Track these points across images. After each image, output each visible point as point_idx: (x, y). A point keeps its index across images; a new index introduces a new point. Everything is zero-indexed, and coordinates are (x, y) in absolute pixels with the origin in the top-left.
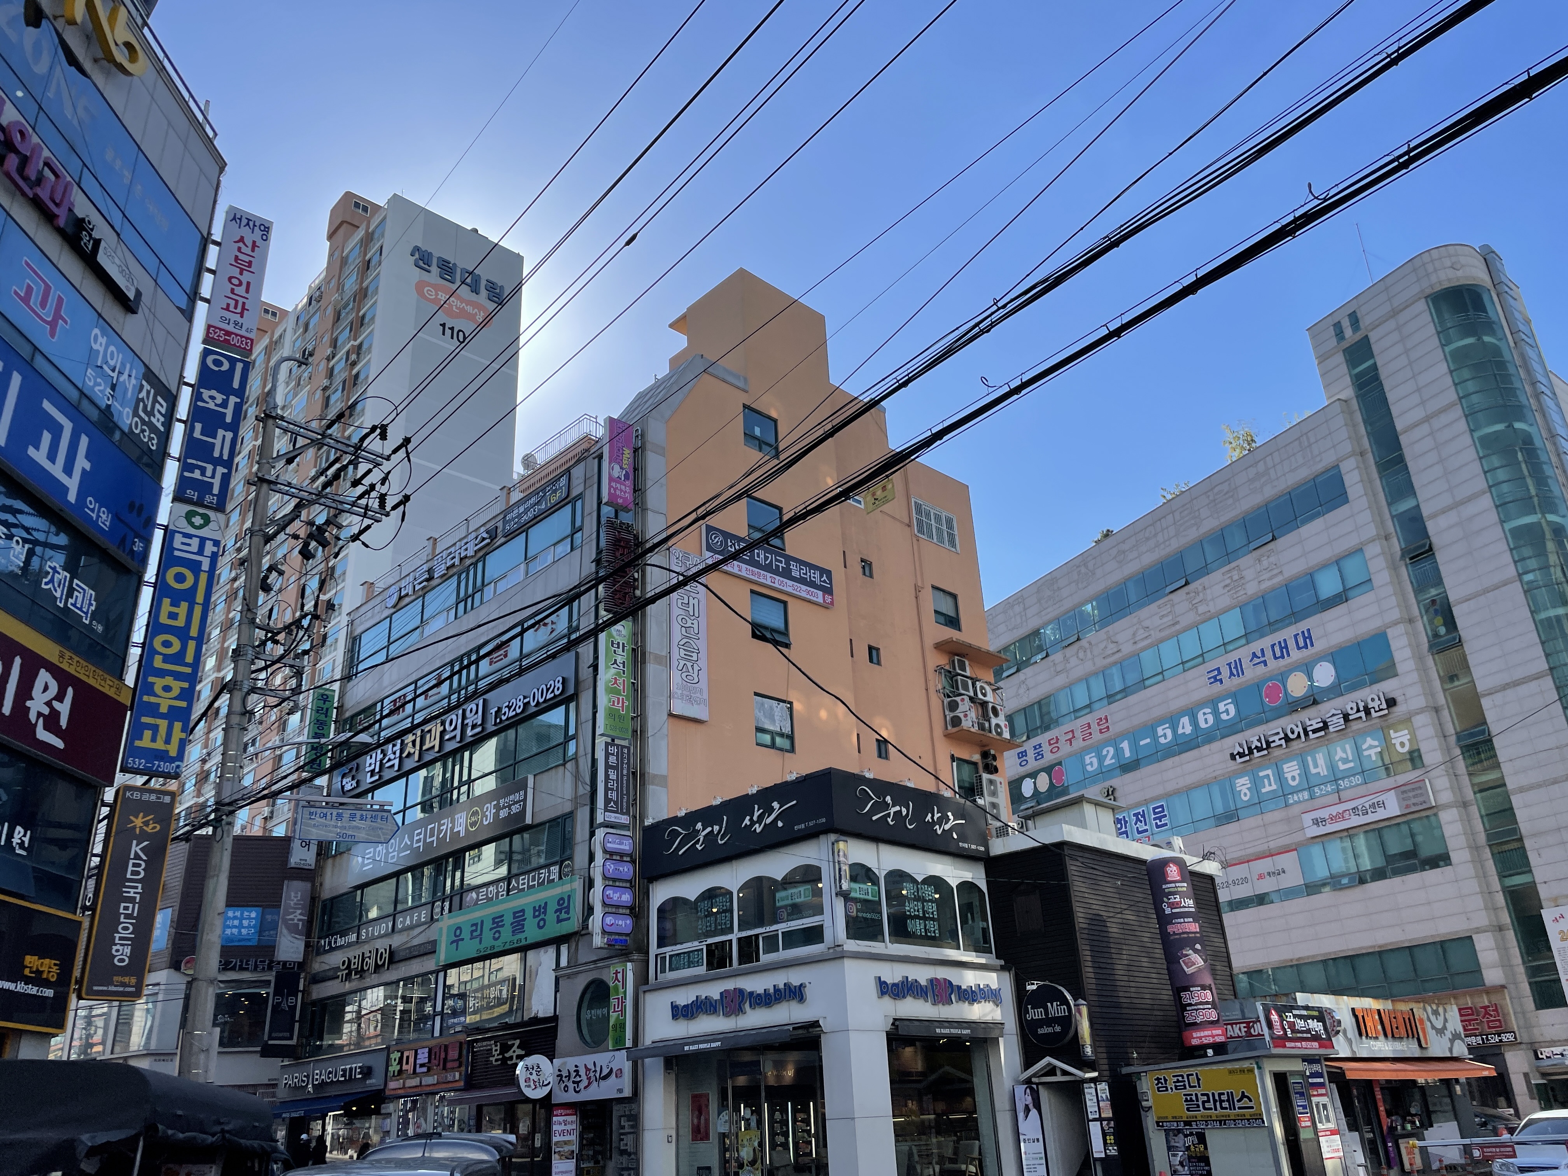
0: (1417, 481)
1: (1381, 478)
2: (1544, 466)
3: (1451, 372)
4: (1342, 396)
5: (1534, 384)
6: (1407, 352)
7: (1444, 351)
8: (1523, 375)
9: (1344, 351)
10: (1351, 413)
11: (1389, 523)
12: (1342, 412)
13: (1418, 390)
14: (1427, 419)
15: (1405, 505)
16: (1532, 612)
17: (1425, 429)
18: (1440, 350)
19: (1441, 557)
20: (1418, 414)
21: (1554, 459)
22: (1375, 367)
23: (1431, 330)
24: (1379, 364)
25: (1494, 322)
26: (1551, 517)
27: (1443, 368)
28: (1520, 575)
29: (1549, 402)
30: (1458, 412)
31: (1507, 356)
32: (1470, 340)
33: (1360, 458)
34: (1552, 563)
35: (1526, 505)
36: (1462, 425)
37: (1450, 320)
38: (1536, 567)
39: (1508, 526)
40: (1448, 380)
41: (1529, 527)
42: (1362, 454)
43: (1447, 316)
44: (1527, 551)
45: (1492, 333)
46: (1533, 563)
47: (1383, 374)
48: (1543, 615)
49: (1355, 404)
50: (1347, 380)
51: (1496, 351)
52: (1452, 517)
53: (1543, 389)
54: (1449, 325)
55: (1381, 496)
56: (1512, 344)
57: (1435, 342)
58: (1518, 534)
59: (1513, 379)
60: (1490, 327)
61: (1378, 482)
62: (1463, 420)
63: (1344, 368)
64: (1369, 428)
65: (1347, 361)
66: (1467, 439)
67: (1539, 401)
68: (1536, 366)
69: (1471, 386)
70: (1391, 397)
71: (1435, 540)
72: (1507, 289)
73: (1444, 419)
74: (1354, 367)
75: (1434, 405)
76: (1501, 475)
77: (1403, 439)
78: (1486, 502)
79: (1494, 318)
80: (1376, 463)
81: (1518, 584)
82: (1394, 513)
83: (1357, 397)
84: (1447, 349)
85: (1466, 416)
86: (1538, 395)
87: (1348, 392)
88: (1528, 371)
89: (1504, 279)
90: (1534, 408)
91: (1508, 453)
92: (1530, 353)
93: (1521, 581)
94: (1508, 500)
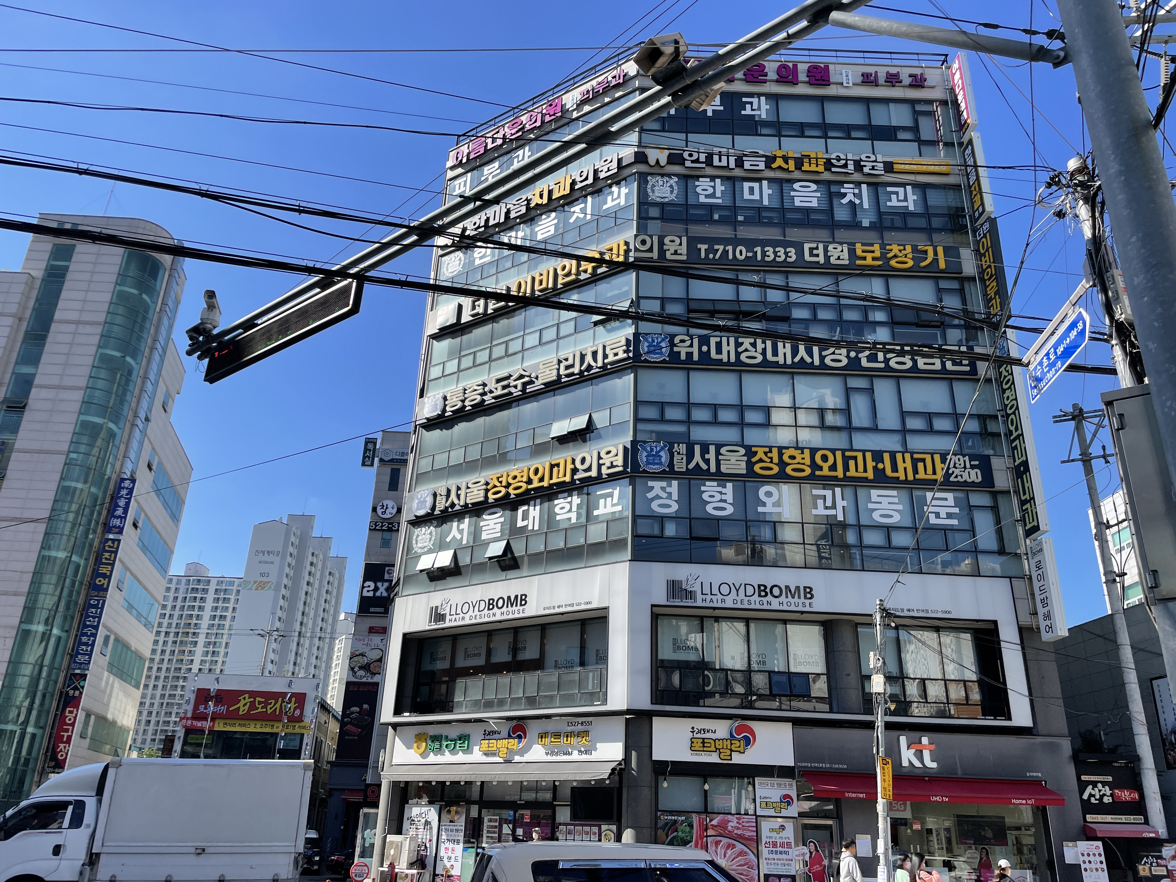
0: (44, 358)
1: (23, 343)
2: (128, 393)
3: (111, 303)
4: (33, 273)
5: (155, 340)
6: (93, 272)
7: (115, 287)
8: (152, 331)
9: (54, 245)
10: (31, 288)
11: (8, 376)
12: (26, 283)
13: (84, 301)
14: (78, 323)
15: (26, 370)
16: (62, 478)
17: (72, 328)
18: (113, 285)
19: (27, 415)
20: (74, 316)
21: (137, 391)
22: (66, 268)
23: (116, 269)
24: (71, 269)
25: (155, 290)
26: (111, 425)
27: (107, 297)
28: (69, 452)
29: (156, 357)
30: (98, 330)
31: (150, 315)
32: (135, 291)
33: (17, 321)
34: (93, 453)
35: (104, 410)
36: (96, 339)
37: (133, 271)
38: (82, 451)
39: (83, 418)
40: (106, 307)
41: (95, 425)
42: (20, 319)
43: (133, 267)
44: (85, 439)
45: (151, 296)
46: (83, 448)
47: (69, 276)
48: (67, 483)
49: (38, 284)
50: (43, 265)
51: (146, 309)
52: (50, 394)
53: (159, 346)
54: (130, 274)
55: (15, 355)
56: (158, 309)
57: (114, 278)
58: (85, 425)
59: (145, 330)
60: (151, 291)
61: (18, 344)
62: (98, 337)
63: (46, 256)
64: (37, 305)
65: (52, 253)
66: (93, 350)
67: (151, 352)
68: (163, 331)
69: (119, 320)
70: (64, 294)
71: (30, 402)
72: (176, 275)
73: (88, 329)
74: (55, 259)
75: (86, 317)
76: (101, 384)
77: (54, 327)
78: (78, 396)
79: (158, 288)
80: (26, 331)
81: (64, 457)
82: (16, 371)
83: (43, 280)
84: (118, 288)
85: (102, 336)
86: (153, 349)
87: (38, 273)
88: (157, 331)
89: (179, 269)
90: (145, 354)
91: (113, 371)
92: (165, 321)
93: (67, 455)
94: (94, 401)
